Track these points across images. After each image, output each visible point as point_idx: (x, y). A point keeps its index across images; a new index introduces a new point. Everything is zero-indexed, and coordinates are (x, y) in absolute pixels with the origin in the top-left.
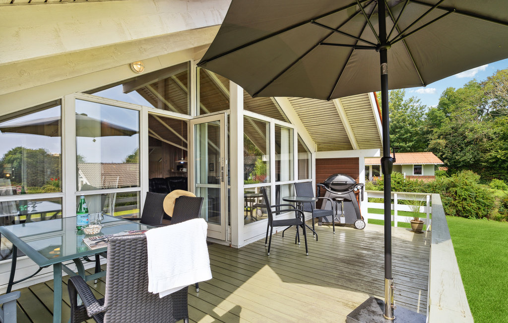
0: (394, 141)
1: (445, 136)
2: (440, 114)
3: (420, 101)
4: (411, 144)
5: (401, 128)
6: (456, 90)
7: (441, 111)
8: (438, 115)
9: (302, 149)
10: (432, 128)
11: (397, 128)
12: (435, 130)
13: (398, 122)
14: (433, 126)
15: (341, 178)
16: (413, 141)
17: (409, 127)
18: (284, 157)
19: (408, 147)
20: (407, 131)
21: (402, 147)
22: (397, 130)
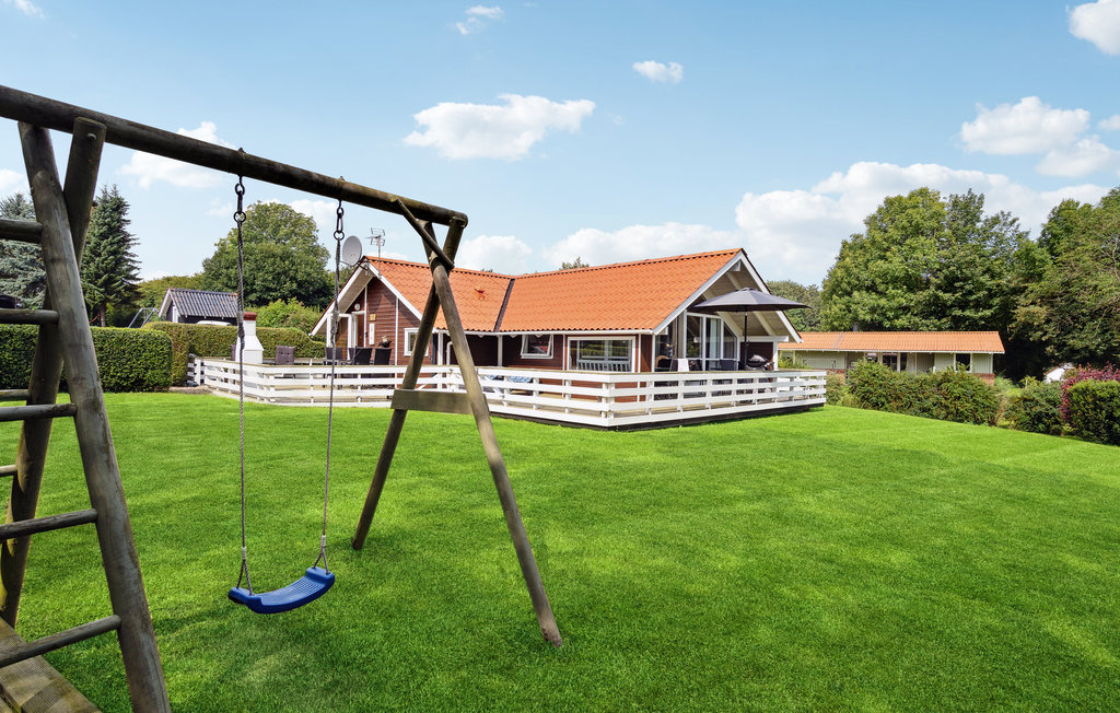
0: (952, 306)
1: (1048, 299)
2: (1041, 254)
3: (1017, 222)
4: (988, 313)
5: (965, 279)
6: (1081, 205)
7: (1044, 249)
8: (1038, 257)
9: (728, 333)
10: (1027, 281)
11: (958, 280)
12: (1032, 286)
13: (958, 268)
14: (1030, 277)
15: (757, 358)
16: (990, 307)
17: (985, 279)
18: (713, 339)
19: (982, 318)
20: (980, 286)
21: (968, 318)
22: (957, 284)
